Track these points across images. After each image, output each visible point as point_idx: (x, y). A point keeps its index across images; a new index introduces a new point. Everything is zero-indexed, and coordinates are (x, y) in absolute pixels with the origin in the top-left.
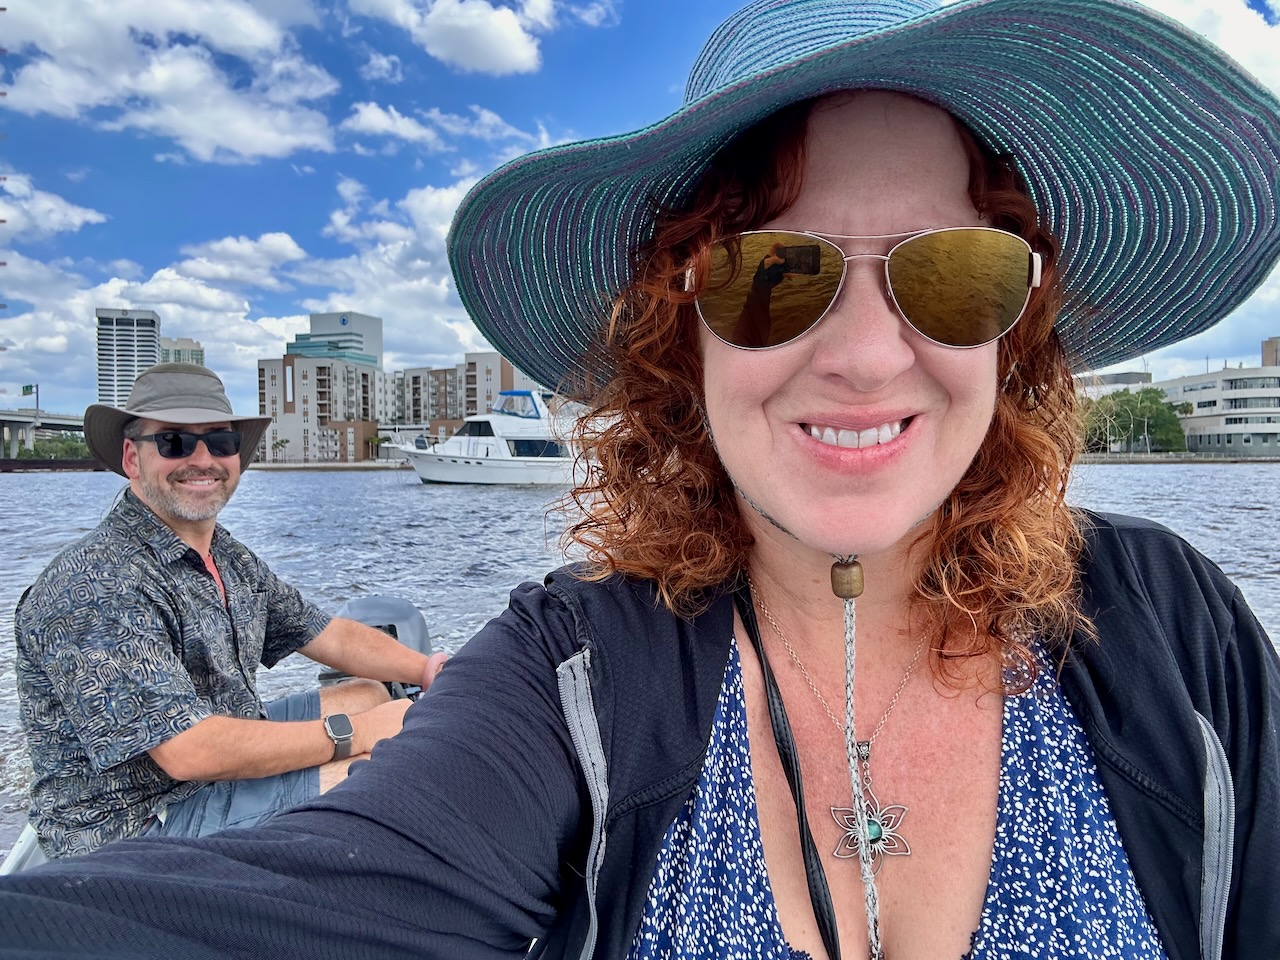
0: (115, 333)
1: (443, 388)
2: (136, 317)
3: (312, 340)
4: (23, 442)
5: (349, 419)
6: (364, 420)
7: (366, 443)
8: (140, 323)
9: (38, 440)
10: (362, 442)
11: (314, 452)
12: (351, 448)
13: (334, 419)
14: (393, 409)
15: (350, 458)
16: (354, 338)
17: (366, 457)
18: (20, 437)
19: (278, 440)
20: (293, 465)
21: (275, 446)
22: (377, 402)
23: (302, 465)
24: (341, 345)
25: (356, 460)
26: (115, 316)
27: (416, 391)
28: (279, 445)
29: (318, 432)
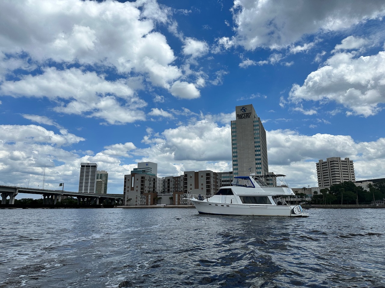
0: (85, 169)
1: (177, 182)
2: (91, 165)
3: (138, 170)
4: (58, 200)
5: (149, 192)
6: (153, 192)
7: (154, 199)
8: (92, 166)
9: (62, 199)
10: (153, 199)
11: (139, 202)
12: (149, 201)
13: (145, 192)
14: (162, 189)
15: (149, 204)
16: (149, 169)
17: (154, 204)
18: (57, 198)
19: (129, 198)
20: (132, 206)
21: (127, 201)
22: (157, 187)
23: (135, 206)
24: (146, 171)
25: (151, 205)
26: (85, 165)
27: (169, 183)
28: (129, 200)
29: (140, 196)
